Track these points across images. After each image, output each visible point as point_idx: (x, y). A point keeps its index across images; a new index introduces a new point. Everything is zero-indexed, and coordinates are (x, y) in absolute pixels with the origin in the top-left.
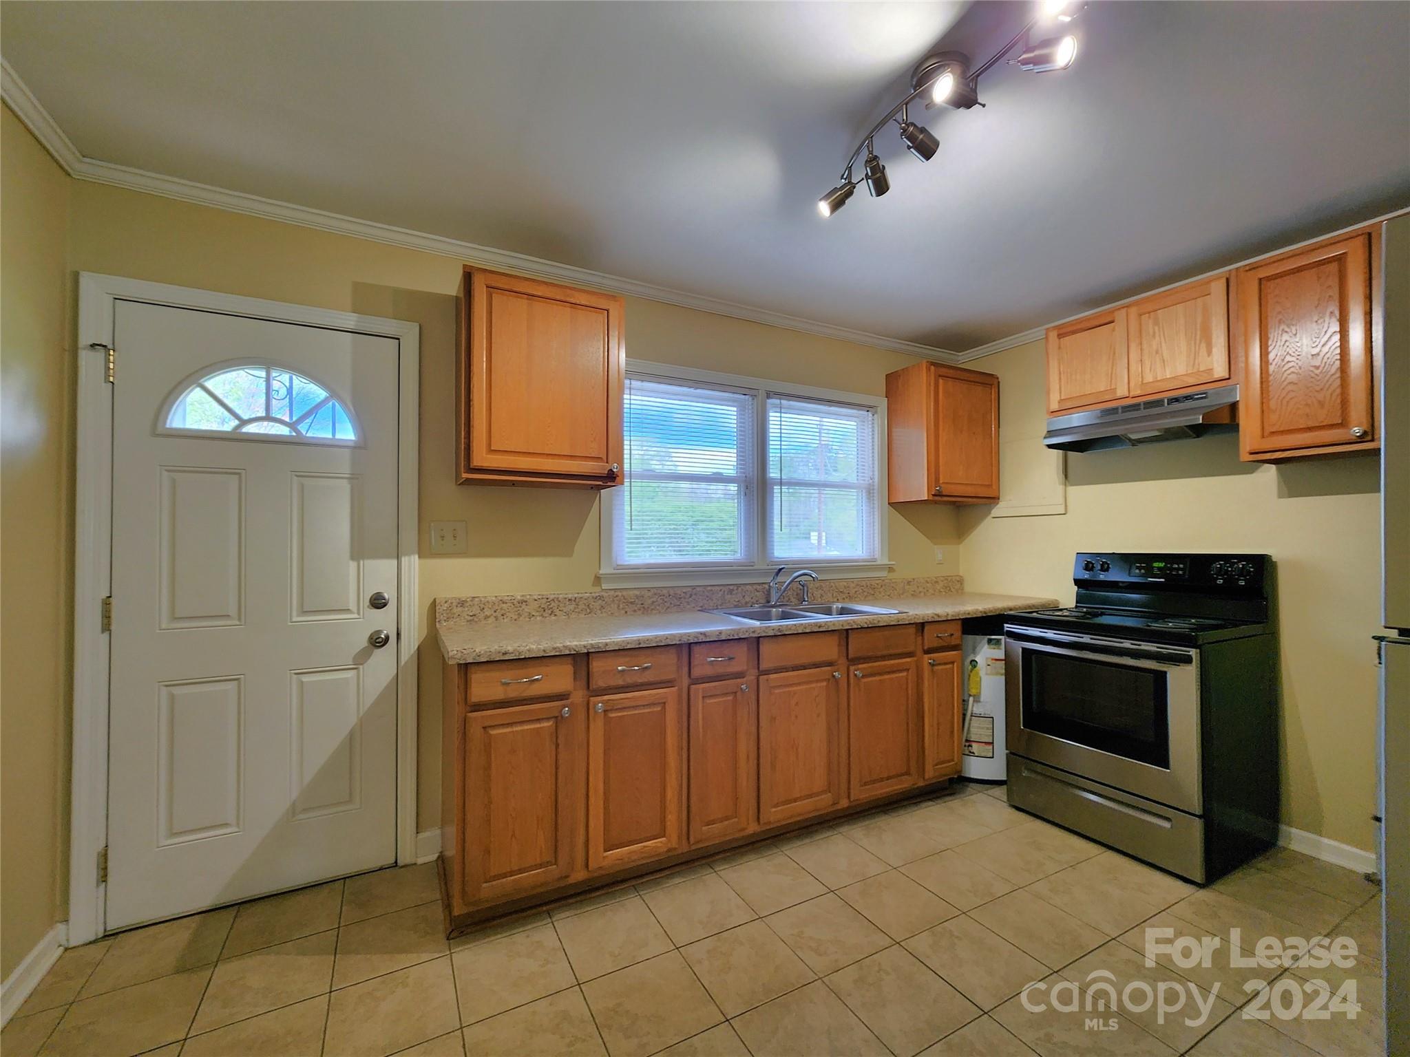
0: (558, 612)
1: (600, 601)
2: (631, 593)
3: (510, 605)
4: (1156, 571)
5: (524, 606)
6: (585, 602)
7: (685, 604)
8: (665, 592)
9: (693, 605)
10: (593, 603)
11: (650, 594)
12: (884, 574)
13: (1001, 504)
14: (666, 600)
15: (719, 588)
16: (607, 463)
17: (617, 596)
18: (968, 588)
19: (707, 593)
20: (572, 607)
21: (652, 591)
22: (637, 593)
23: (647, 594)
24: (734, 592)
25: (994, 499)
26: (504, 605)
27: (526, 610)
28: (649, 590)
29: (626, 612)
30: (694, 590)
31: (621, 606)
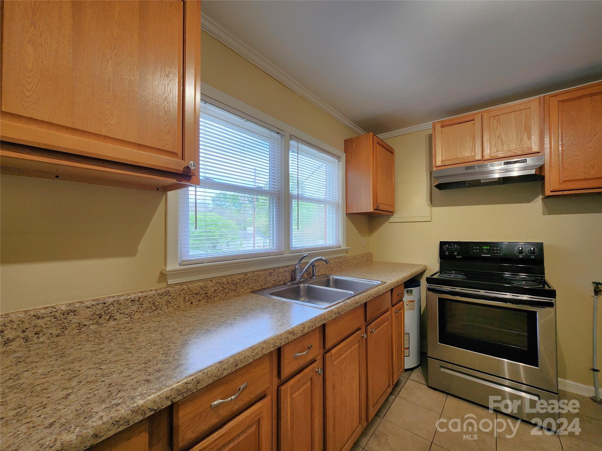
0: (118, 316)
1: (167, 297)
2: (196, 284)
3: (49, 319)
4: (485, 251)
5: (71, 317)
6: (150, 300)
7: (240, 288)
8: (224, 280)
9: (246, 288)
10: (159, 300)
11: (212, 284)
12: (344, 254)
13: (395, 215)
14: (225, 287)
15: (262, 273)
16: (182, 160)
17: (183, 290)
18: (375, 259)
19: (255, 278)
20: (135, 308)
21: (214, 281)
22: (201, 284)
23: (210, 284)
24: (272, 275)
25: (392, 213)
26: (39, 321)
27: (74, 321)
28: (211, 280)
29: (192, 303)
30: (247, 276)
31: (187, 298)
